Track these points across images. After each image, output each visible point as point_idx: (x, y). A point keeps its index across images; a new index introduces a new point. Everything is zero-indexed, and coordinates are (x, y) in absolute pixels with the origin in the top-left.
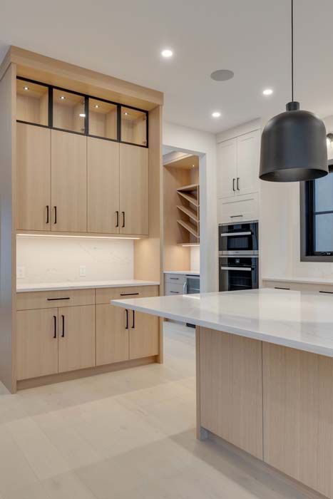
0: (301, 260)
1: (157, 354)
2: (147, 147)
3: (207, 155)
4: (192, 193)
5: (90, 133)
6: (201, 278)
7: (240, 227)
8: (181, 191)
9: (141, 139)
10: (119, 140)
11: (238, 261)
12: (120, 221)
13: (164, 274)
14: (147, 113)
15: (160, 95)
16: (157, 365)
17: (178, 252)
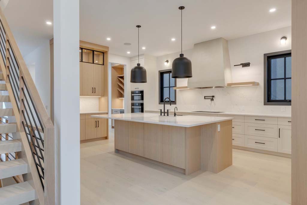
0: (159, 104)
1: (106, 136)
2: (103, 65)
3: (127, 66)
4: (122, 78)
5: (83, 61)
6: (125, 111)
7: (138, 92)
8: (118, 77)
9: (101, 62)
10: (93, 63)
11: (137, 104)
12: (94, 91)
13: (112, 110)
14: (103, 53)
15: (108, 48)
16: (107, 140)
17: (118, 101)
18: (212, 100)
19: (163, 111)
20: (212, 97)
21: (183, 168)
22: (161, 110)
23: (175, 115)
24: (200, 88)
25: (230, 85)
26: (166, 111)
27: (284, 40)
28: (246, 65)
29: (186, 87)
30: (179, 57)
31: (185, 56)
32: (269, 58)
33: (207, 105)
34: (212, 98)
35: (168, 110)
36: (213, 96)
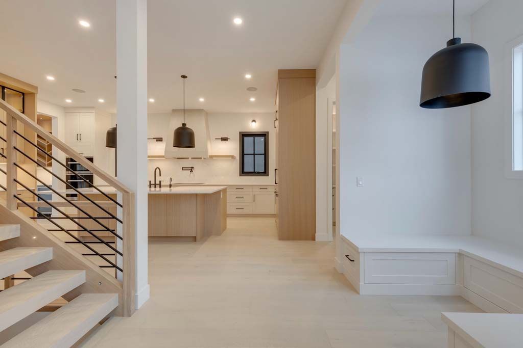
2: (23, 113)
3: (58, 119)
14: (24, 94)
15: (36, 88)
18: (191, 171)
19: (153, 182)
21: (194, 236)
22: (150, 182)
23: (170, 186)
24: (178, 158)
25: (211, 157)
26: (158, 182)
27: (254, 123)
28: (225, 139)
29: (163, 157)
30: (181, 126)
31: (187, 126)
32: (243, 135)
33: (185, 176)
34: (191, 169)
35: (160, 182)
36: (193, 168)
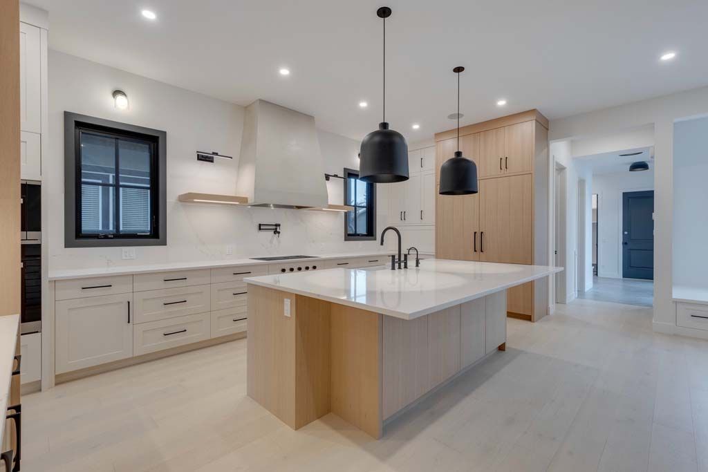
18: (277, 232)
20: (274, 227)
34: (276, 229)
35: (406, 256)
36: (279, 225)
